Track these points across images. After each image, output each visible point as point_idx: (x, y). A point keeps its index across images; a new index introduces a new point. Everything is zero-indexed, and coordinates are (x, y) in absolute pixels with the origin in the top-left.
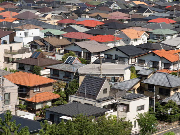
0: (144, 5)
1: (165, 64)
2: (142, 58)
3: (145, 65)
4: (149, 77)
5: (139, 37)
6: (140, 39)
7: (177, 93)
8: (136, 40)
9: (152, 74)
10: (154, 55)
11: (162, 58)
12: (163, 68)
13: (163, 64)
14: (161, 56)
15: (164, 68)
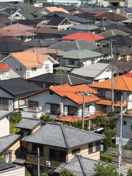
0: (62, 12)
1: (69, 107)
2: (35, 99)
3: (39, 109)
4: (34, 131)
5: (40, 64)
6: (41, 67)
7: (78, 156)
8: (35, 69)
9: (39, 127)
10: (53, 94)
11: (65, 98)
12: (66, 113)
13: (66, 108)
14: (62, 95)
15: (69, 114)
